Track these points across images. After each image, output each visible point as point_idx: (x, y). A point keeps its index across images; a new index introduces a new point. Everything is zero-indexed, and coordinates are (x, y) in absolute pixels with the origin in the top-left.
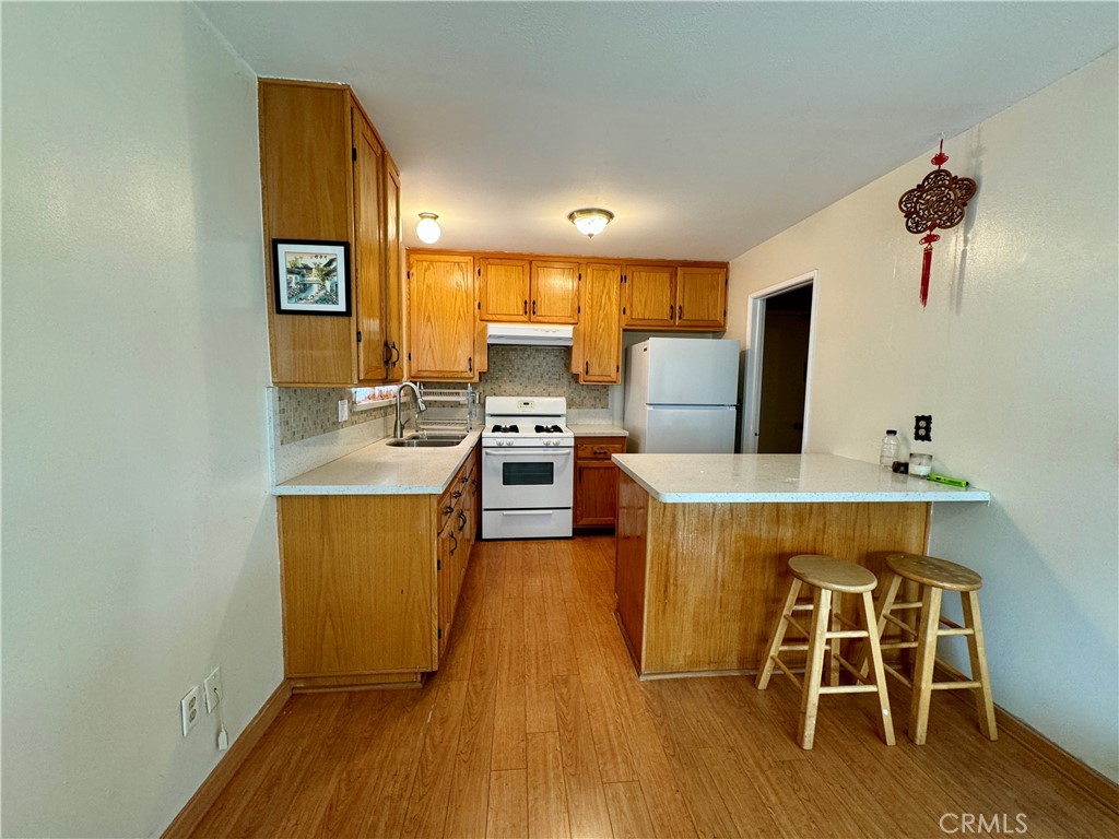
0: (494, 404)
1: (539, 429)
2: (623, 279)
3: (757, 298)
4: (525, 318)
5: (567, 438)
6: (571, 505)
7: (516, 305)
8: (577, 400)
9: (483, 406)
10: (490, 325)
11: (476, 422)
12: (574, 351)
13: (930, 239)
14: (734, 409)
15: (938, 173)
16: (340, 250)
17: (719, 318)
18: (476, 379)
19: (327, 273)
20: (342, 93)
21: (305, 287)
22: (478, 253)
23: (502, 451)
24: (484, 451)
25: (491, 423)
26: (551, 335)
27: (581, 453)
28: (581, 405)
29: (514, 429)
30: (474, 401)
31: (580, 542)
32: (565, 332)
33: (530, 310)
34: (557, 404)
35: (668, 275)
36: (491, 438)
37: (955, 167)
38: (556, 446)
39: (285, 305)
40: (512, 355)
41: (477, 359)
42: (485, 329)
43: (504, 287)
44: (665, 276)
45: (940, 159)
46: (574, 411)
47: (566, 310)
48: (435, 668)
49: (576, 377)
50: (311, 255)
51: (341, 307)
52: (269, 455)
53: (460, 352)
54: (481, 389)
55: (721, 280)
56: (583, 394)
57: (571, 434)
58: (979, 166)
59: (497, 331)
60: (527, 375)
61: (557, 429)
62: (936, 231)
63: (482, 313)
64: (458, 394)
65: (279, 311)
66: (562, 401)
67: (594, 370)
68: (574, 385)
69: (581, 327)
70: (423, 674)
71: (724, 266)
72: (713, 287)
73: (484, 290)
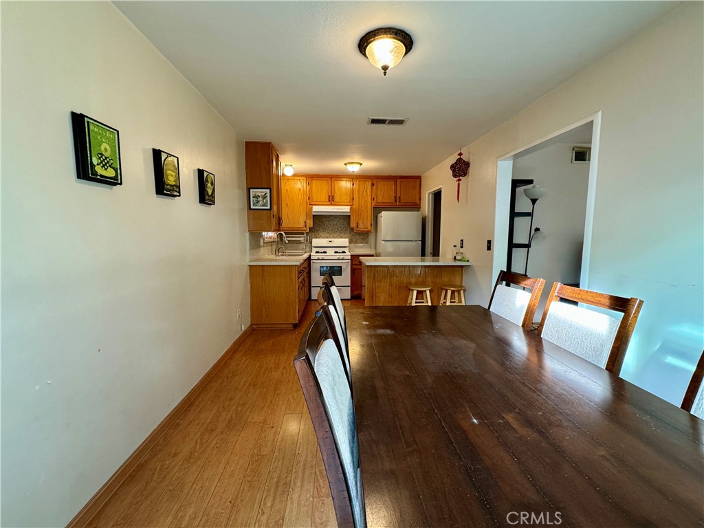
0: (316, 242)
1: (336, 252)
2: (373, 185)
3: (429, 193)
4: (329, 203)
5: (348, 255)
6: (350, 285)
7: (325, 197)
8: (354, 240)
9: (311, 243)
10: (314, 207)
11: (308, 249)
12: (351, 217)
13: (459, 180)
14: (420, 242)
15: (460, 159)
16: (268, 190)
17: (418, 201)
18: (308, 231)
19: (264, 197)
20: (269, 144)
21: (258, 202)
22: (308, 175)
23: (319, 261)
24: (312, 261)
25: (314, 250)
26: (340, 210)
27: (354, 263)
28: (356, 242)
29: (325, 252)
30: (307, 240)
31: (353, 301)
32: (347, 209)
33: (331, 200)
34: (344, 241)
35: (393, 183)
36: (314, 256)
37: (464, 157)
38: (343, 259)
39: (252, 207)
40: (324, 220)
41: (308, 221)
42: (312, 208)
43: (321, 189)
44: (392, 183)
45: (460, 154)
46: (352, 245)
47: (347, 199)
48: (297, 322)
49: (352, 229)
50: (259, 192)
51: (269, 207)
52: (248, 252)
53: (301, 219)
54: (310, 235)
55: (418, 183)
56: (357, 237)
57: (349, 254)
58: (469, 158)
59: (317, 209)
60: (331, 228)
61: (344, 252)
62: (461, 178)
63: (310, 202)
64: (300, 237)
65: (250, 209)
66: (347, 240)
67: (361, 226)
68: (352, 233)
69: (354, 207)
70: (294, 324)
71: (419, 178)
72: (414, 187)
73: (311, 191)
